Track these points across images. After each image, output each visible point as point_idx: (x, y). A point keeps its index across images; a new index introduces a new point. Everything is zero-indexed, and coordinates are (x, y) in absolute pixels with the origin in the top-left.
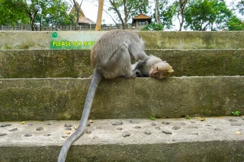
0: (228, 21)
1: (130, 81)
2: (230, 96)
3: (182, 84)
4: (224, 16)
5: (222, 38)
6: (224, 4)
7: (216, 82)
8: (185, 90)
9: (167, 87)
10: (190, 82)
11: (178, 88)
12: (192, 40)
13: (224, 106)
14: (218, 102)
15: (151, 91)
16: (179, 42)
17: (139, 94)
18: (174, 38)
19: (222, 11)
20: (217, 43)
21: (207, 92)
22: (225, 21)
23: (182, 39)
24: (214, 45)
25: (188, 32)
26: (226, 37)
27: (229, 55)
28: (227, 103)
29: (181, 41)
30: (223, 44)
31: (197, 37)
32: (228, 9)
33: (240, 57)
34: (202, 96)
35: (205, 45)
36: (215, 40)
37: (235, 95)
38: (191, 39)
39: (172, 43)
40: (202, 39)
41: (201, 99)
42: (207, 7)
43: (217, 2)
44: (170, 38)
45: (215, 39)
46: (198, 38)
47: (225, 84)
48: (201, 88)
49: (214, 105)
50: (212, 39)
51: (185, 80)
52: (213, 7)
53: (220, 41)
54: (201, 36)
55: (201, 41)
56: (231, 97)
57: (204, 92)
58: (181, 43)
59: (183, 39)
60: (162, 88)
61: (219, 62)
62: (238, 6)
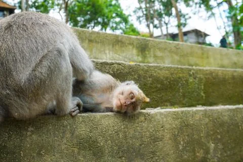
0: (125, 30)
1: (65, 123)
2: (214, 140)
3: (155, 123)
4: (120, 22)
5: (160, 49)
6: (119, 6)
7: (197, 117)
8: (159, 134)
9: (132, 132)
10: (165, 119)
11: (149, 131)
12: (123, 49)
13: (209, 156)
14: (202, 151)
15: (106, 141)
16: (104, 51)
17: (85, 148)
18: (97, 42)
19: (118, 15)
20: (155, 56)
21: (188, 136)
22: (121, 28)
23: (109, 44)
24: (151, 60)
25: (117, 36)
26: (165, 49)
27: (184, 75)
28: (211, 151)
29: (107, 48)
30: (162, 58)
31: (130, 44)
32: (125, 14)
33: (197, 79)
34: (182, 143)
35: (140, 59)
36: (152, 53)
37: (219, 137)
38: (121, 46)
39: (94, 50)
40: (137, 48)
41: (181, 148)
42: (99, 6)
43: (111, 1)
44: (90, 41)
45: (152, 50)
46: (131, 47)
47: (207, 120)
48: (181, 129)
49: (197, 157)
50: (149, 51)
51: (158, 117)
52: (107, 7)
53: (159, 54)
54: (135, 44)
55: (135, 51)
56: (216, 141)
57: (184, 136)
58: (107, 52)
59: (111, 46)
60: (125, 132)
61: (174, 85)
62: (135, 12)
